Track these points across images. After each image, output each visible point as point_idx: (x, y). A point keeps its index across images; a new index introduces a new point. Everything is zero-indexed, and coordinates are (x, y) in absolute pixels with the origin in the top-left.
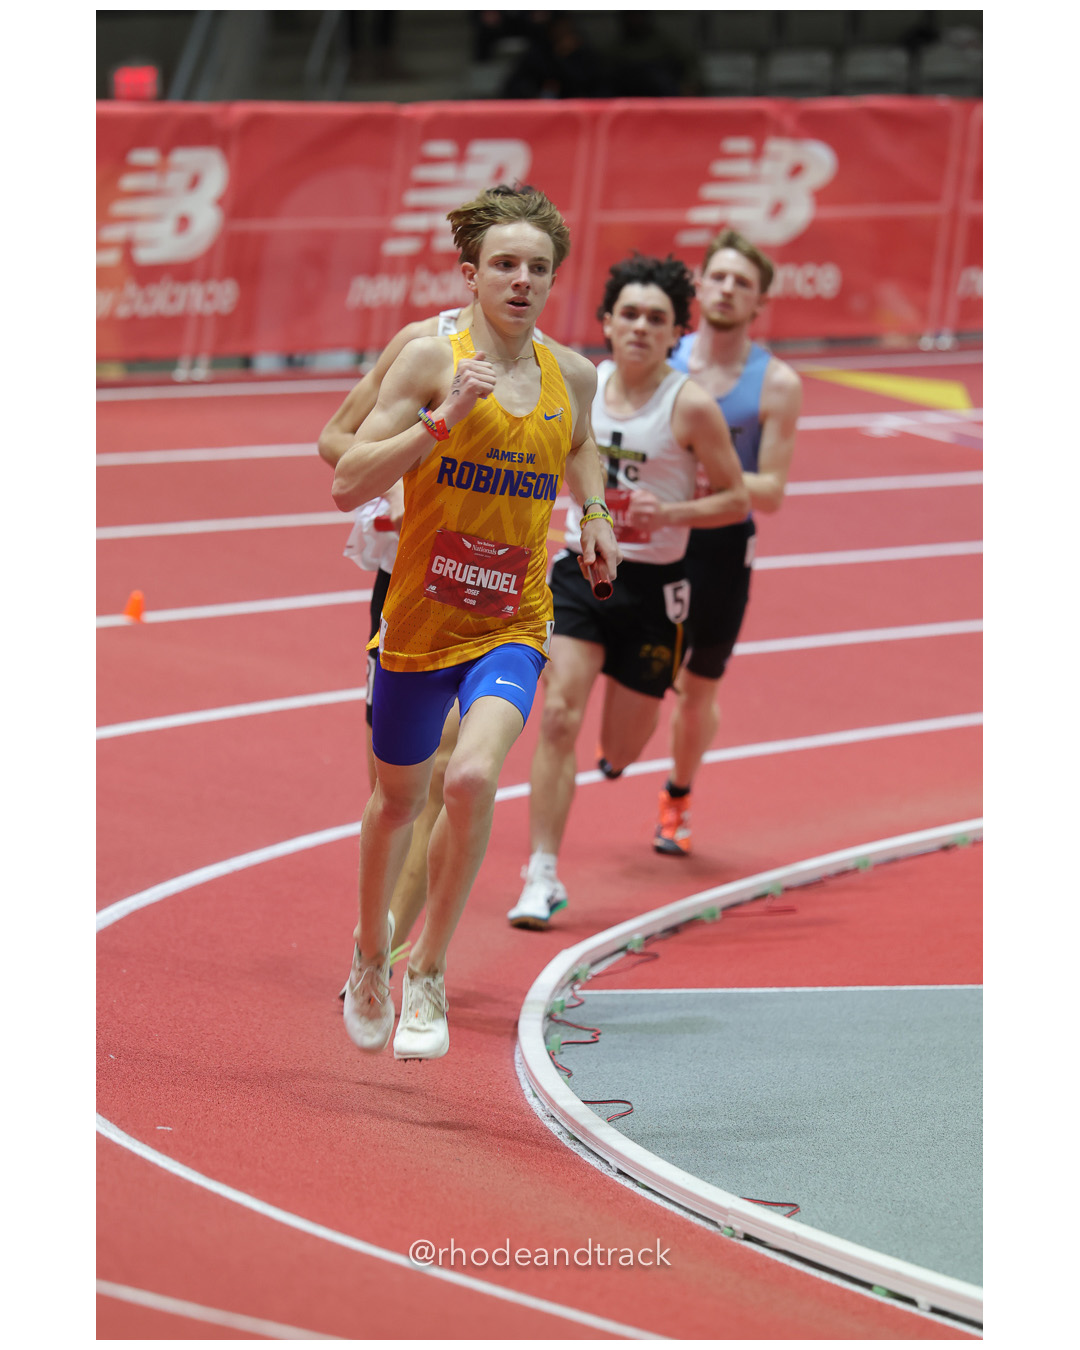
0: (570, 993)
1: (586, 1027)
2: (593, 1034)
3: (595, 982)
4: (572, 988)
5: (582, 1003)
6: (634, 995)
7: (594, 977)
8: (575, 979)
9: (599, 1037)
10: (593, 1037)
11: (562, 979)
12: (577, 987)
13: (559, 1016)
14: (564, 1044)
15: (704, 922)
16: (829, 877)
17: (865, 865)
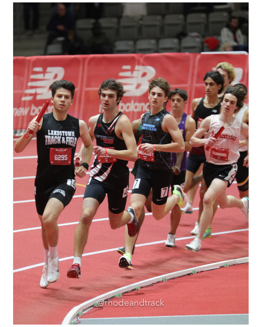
0: (76, 319)
3: (84, 316)
4: (77, 318)
5: (80, 322)
6: (95, 320)
7: (83, 314)
8: (78, 315)
11: (74, 315)
12: (78, 318)
15: (117, 297)
16: (154, 283)
17: (165, 280)
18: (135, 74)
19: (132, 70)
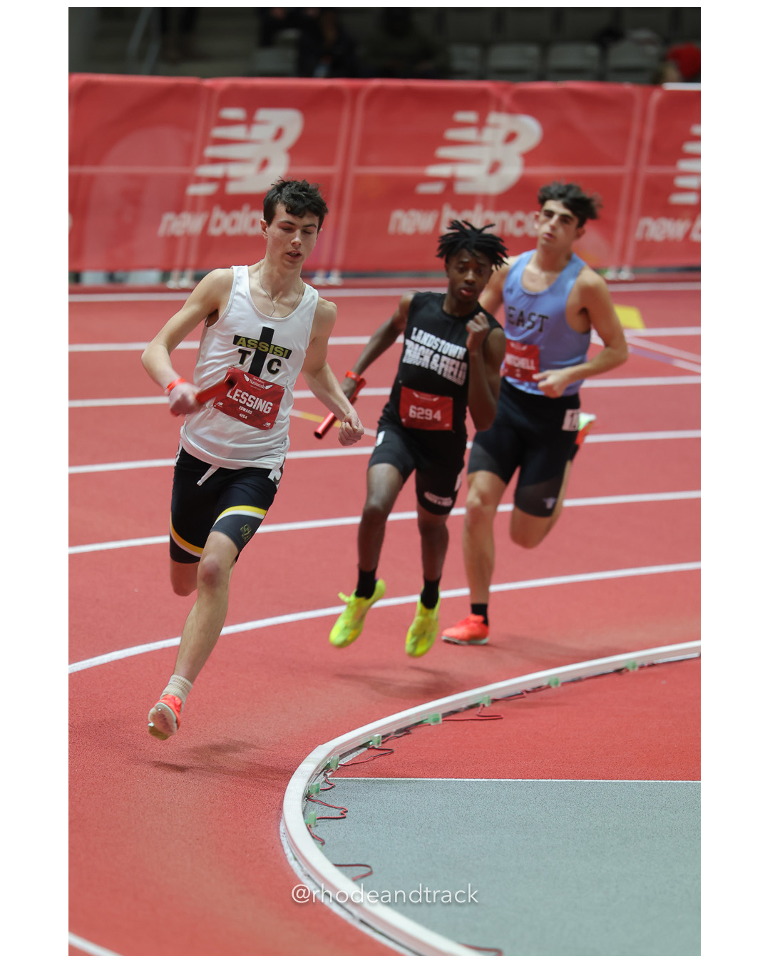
0: (324, 779)
1: (336, 806)
2: (341, 811)
3: (344, 770)
4: (325, 775)
5: (333, 787)
6: (373, 782)
7: (342, 765)
8: (327, 768)
9: (346, 814)
10: (342, 814)
11: (317, 768)
12: (329, 774)
13: (315, 796)
14: (318, 819)
15: (429, 725)
16: (527, 692)
17: (556, 684)
18: (488, 134)
19: (481, 124)
